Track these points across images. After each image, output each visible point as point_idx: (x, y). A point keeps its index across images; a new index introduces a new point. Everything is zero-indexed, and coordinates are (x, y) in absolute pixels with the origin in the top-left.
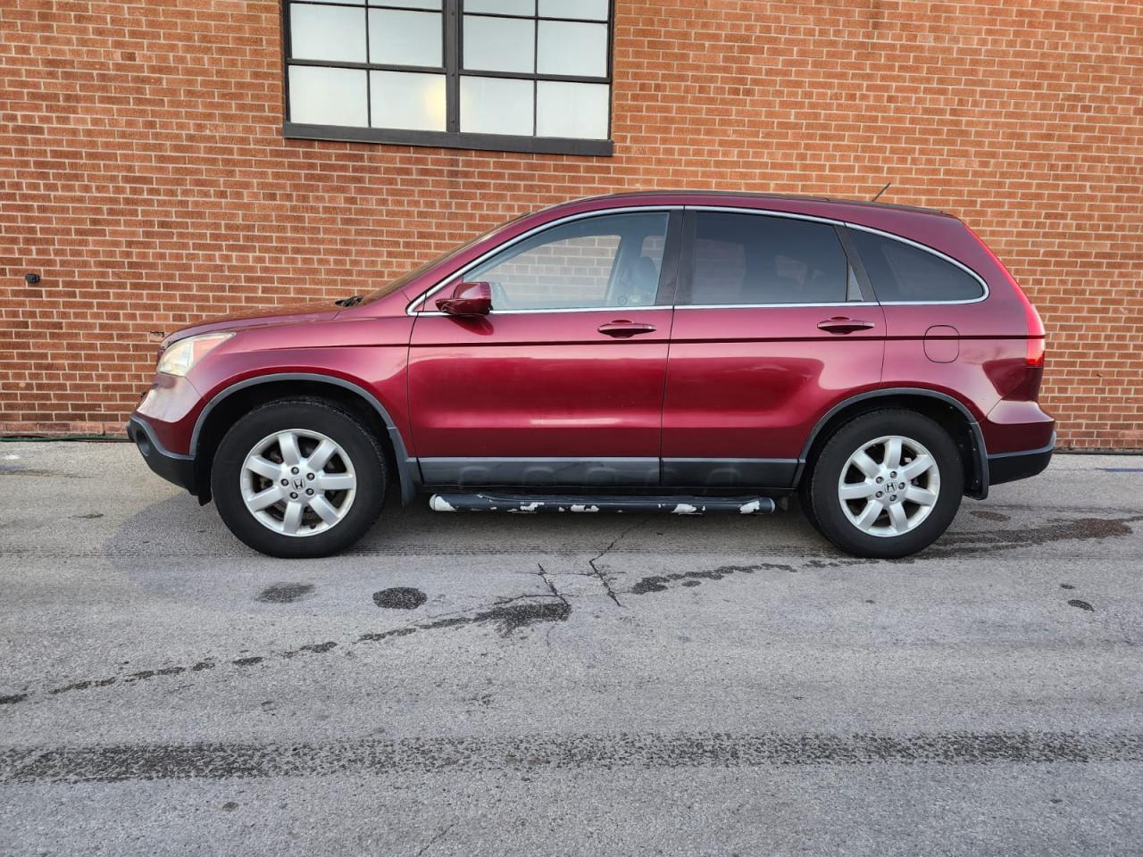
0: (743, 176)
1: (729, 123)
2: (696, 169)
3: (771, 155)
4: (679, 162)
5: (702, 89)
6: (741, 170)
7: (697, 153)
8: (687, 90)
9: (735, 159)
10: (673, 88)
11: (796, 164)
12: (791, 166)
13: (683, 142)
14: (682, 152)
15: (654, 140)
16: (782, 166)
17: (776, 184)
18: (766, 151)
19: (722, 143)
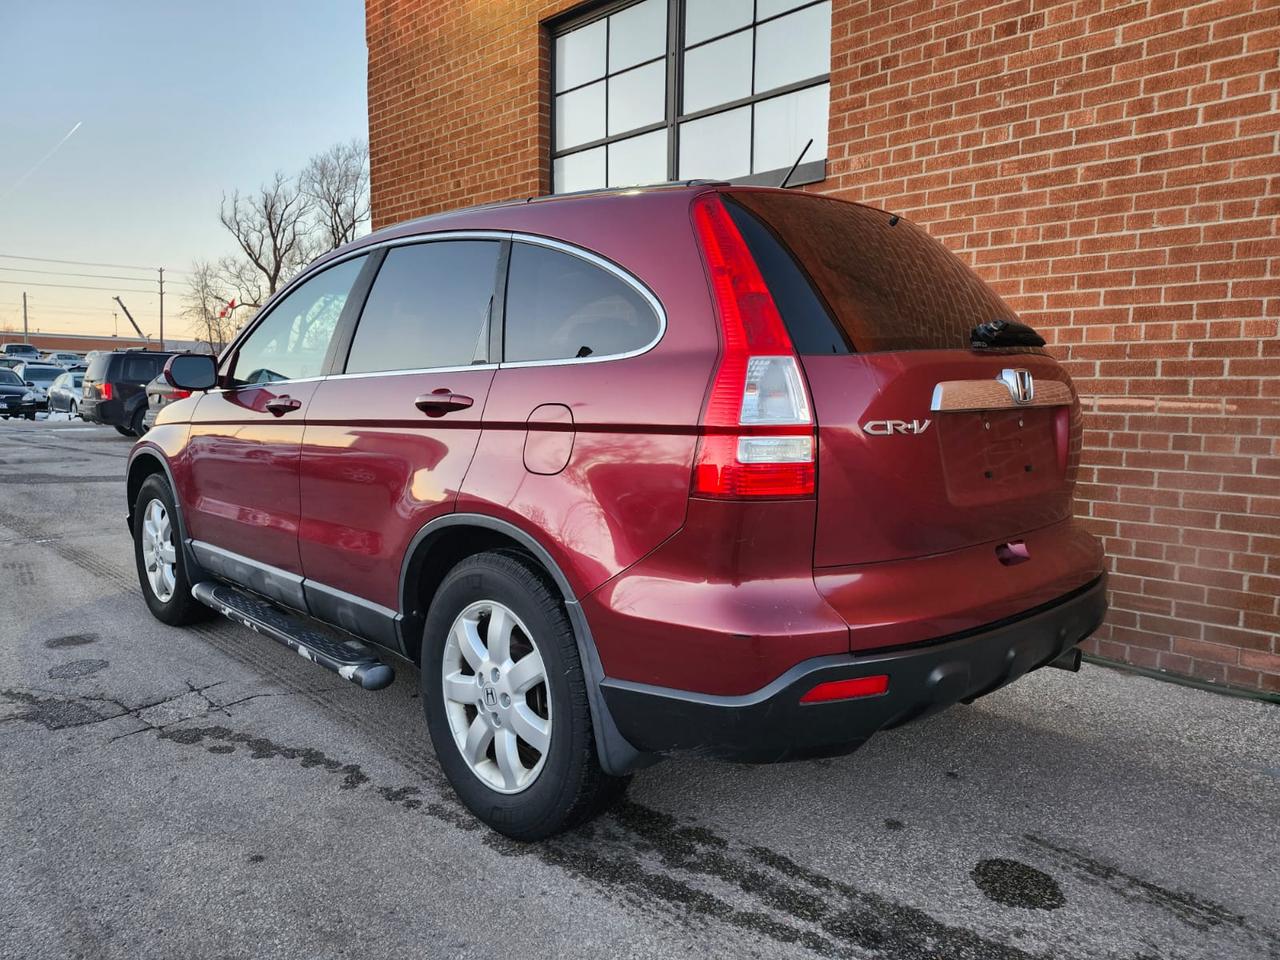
0: (1024, 166)
1: (998, 84)
2: (944, 171)
3: (1075, 120)
4: (917, 167)
5: (952, 45)
6: (1021, 157)
7: (945, 146)
8: (930, 52)
9: (1011, 140)
10: (908, 58)
11: (1130, 122)
12: (1119, 130)
13: (924, 133)
14: (923, 150)
15: (881, 143)
16: (1097, 134)
17: (1088, 169)
18: (1067, 114)
19: (987, 120)
